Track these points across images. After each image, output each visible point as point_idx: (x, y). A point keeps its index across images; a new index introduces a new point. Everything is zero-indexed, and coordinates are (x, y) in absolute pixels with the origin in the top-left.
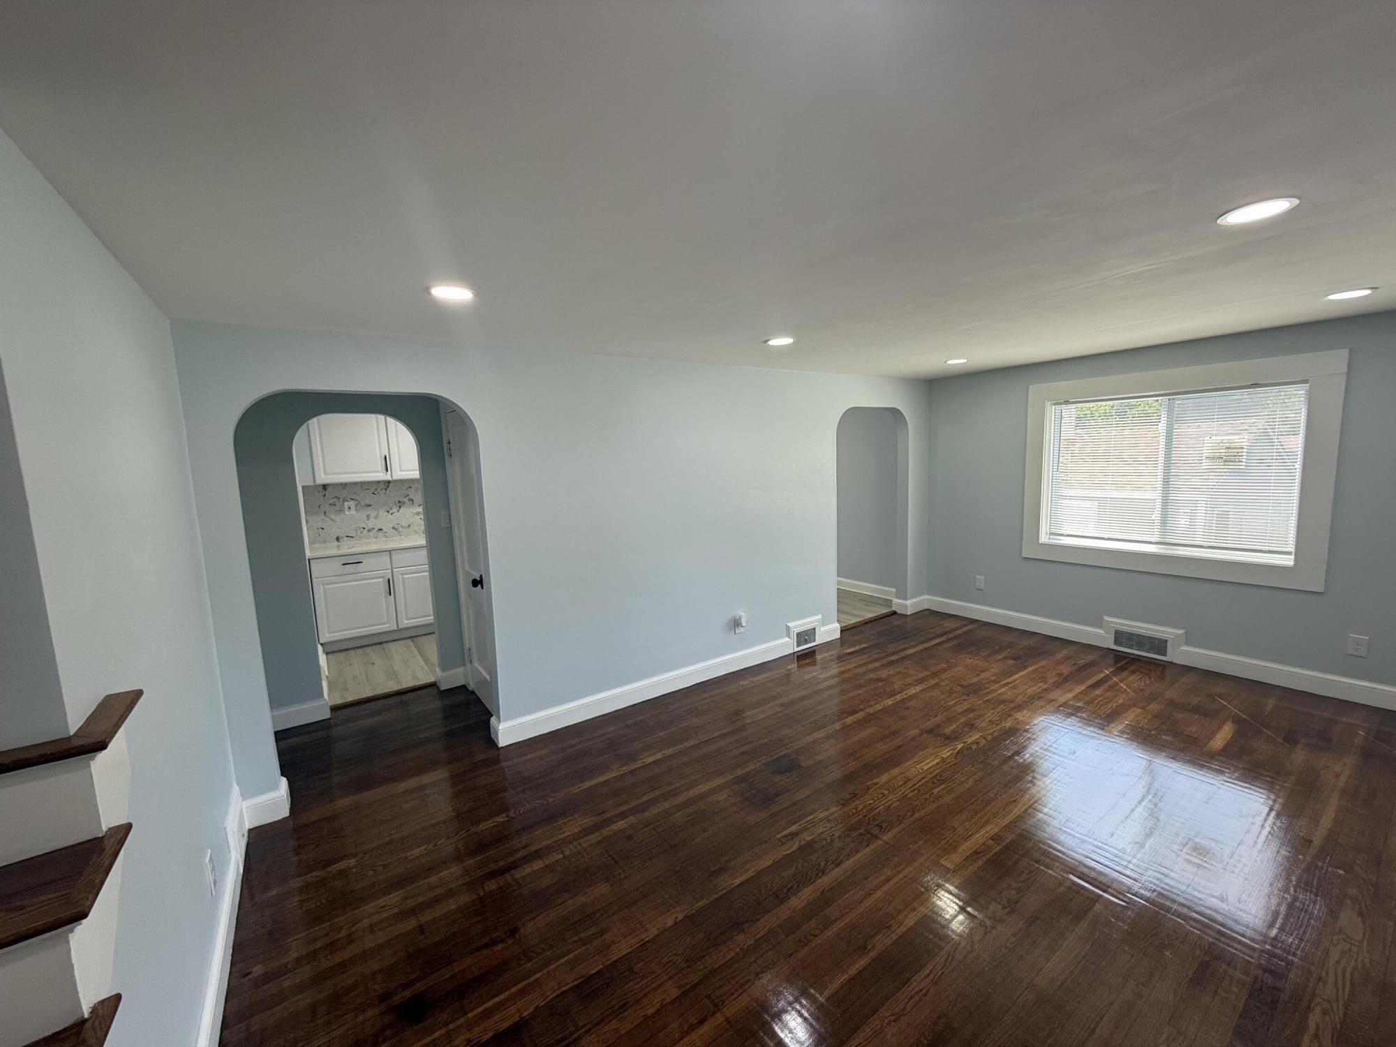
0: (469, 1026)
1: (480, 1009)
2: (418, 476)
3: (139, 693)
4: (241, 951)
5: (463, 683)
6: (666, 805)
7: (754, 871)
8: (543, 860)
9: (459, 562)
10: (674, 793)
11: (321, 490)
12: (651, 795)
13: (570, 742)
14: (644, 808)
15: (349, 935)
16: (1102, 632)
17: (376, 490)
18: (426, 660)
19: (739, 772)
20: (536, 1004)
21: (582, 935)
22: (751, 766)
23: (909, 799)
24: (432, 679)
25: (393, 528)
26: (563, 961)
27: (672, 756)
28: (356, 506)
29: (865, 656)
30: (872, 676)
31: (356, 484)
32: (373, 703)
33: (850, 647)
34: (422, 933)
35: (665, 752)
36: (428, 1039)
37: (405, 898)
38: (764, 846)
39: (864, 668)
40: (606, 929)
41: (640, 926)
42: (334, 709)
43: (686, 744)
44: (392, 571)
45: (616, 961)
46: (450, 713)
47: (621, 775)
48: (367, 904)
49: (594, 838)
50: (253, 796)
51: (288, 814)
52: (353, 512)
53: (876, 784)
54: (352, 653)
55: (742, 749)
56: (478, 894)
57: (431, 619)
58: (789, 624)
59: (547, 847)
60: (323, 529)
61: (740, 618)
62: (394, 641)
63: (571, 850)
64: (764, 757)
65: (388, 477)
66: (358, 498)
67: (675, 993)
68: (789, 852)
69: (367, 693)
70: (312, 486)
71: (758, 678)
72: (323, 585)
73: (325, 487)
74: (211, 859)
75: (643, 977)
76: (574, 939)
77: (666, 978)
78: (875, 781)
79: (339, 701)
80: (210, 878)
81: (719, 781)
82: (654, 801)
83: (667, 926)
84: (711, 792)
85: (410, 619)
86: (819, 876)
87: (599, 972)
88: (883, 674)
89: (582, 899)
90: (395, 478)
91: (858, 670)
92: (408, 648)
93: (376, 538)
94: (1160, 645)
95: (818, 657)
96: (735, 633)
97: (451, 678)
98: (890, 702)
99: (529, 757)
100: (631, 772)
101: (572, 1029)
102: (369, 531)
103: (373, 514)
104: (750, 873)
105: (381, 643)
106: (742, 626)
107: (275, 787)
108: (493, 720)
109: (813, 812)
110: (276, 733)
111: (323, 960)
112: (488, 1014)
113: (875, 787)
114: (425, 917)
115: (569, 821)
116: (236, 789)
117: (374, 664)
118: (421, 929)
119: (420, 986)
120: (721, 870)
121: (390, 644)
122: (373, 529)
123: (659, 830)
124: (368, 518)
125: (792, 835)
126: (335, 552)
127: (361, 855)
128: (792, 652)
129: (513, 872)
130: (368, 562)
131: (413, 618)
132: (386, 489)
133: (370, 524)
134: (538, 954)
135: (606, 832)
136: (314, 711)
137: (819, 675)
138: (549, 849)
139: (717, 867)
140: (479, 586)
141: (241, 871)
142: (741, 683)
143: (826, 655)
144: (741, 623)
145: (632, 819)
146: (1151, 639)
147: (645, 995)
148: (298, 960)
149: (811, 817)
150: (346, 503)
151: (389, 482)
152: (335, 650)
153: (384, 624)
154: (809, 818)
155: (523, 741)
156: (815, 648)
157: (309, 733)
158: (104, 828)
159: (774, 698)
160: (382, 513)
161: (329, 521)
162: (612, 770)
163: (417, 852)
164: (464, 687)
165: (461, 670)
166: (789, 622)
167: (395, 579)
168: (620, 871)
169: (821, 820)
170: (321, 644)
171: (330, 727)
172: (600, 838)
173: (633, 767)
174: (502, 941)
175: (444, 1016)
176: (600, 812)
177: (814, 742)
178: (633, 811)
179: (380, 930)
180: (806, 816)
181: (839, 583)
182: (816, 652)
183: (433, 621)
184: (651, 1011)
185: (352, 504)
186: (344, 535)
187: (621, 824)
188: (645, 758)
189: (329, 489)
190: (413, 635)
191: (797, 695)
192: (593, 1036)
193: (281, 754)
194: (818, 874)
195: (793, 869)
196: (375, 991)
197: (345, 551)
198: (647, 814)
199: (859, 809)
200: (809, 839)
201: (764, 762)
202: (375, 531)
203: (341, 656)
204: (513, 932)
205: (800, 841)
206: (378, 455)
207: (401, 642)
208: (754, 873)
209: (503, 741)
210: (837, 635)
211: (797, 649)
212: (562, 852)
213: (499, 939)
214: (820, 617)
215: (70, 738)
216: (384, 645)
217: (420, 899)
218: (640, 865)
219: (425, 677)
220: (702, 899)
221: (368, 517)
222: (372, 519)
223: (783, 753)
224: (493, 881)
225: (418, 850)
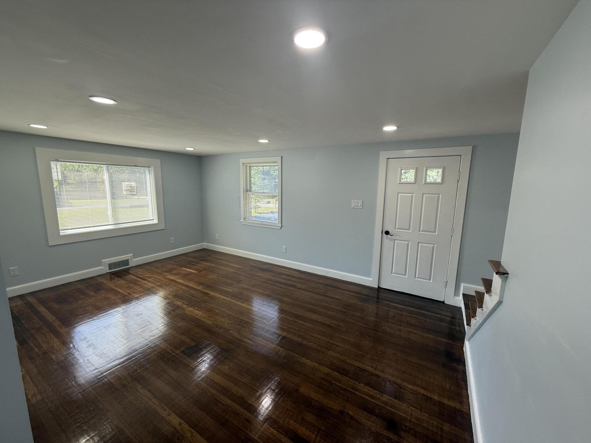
0: (378, 399)
16: (102, 267)
20: (358, 384)
21: (327, 384)
26: (340, 385)
40: (321, 378)
41: (314, 369)
45: (331, 369)
67: (331, 352)
75: (331, 360)
76: (331, 387)
83: (310, 361)
87: (337, 372)
89: (312, 395)
94: (126, 262)
112: (372, 397)
134: (344, 395)
146: (123, 261)
147: (336, 358)
184: (339, 355)
192: (354, 364)
204: (342, 412)
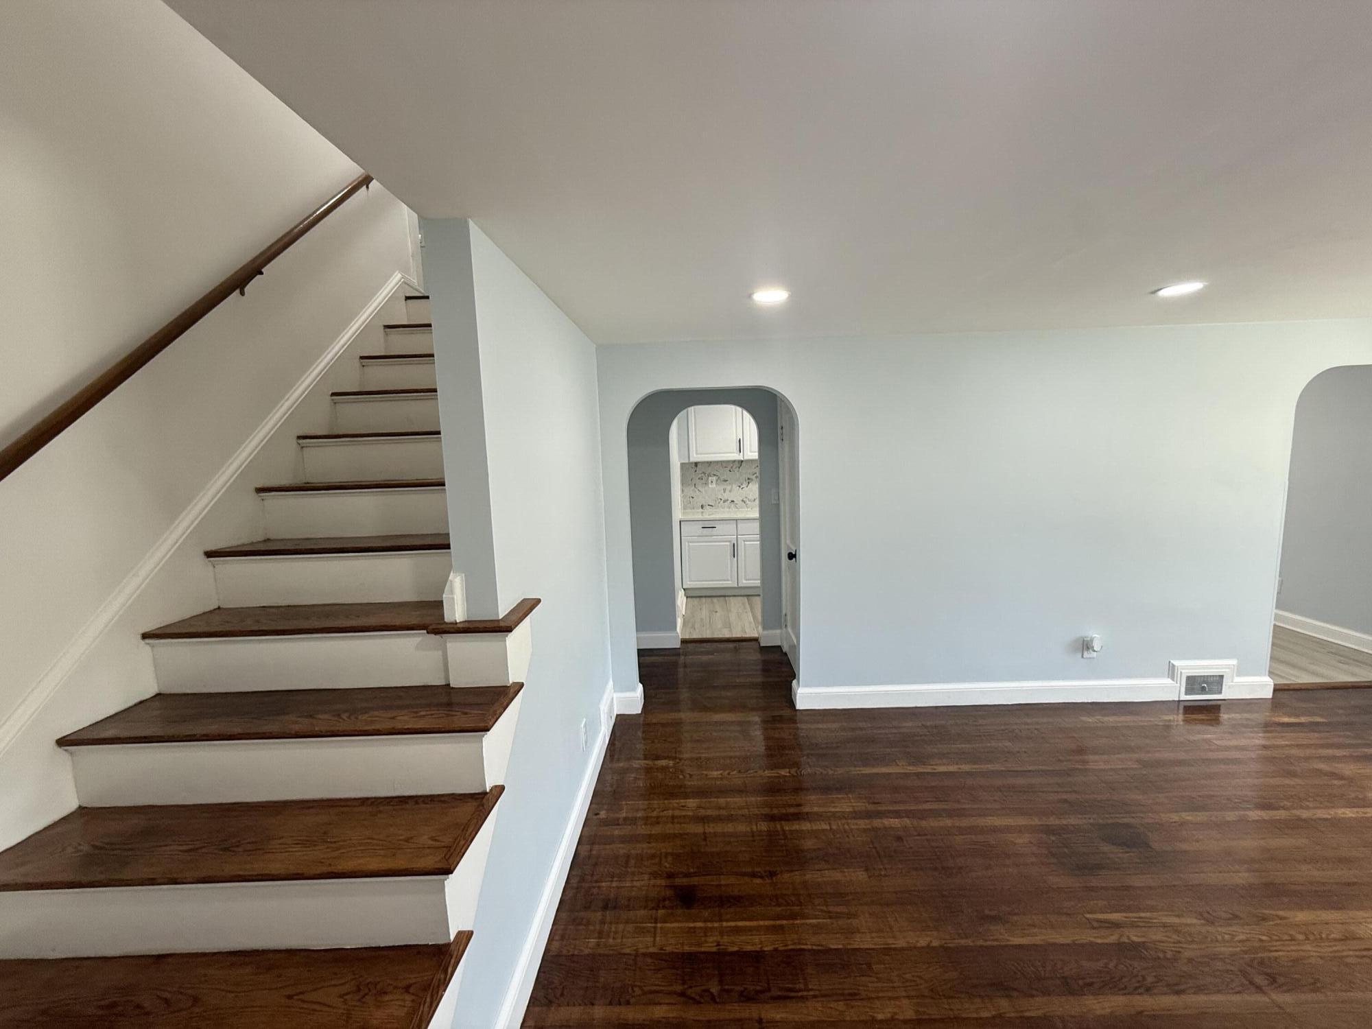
0: (722, 932)
1: (732, 924)
2: (757, 457)
3: (539, 601)
4: (598, 795)
5: (779, 644)
6: (949, 822)
7: (1043, 940)
8: (810, 823)
9: (783, 537)
10: (961, 813)
11: (693, 466)
12: (935, 806)
13: (861, 725)
14: (923, 815)
15: (658, 817)
17: (732, 467)
18: (754, 617)
19: (1053, 821)
20: (777, 946)
22: (1072, 820)
23: (1347, 965)
24: (755, 635)
25: (743, 501)
26: (808, 921)
27: (969, 773)
28: (717, 481)
29: (1316, 735)
30: (1322, 766)
31: (717, 462)
32: (709, 644)
33: (1286, 714)
34: (705, 839)
35: (961, 766)
36: (692, 925)
37: (700, 807)
38: (1064, 918)
39: (1308, 752)
40: (854, 915)
41: (888, 930)
42: (684, 642)
43: (990, 767)
44: (737, 537)
45: (857, 949)
46: (767, 668)
47: (906, 773)
48: (673, 799)
49: (863, 824)
50: (622, 691)
51: (640, 712)
52: (714, 485)
53: (1281, 918)
54: (704, 600)
55: (1065, 796)
56: (751, 829)
57: (758, 583)
58: (1176, 663)
59: (816, 813)
60: (693, 498)
61: (1092, 640)
62: (735, 596)
63: (839, 826)
64: (1094, 816)
65: (740, 457)
66: (718, 474)
67: (910, 1014)
68: (1099, 941)
69: (707, 634)
70: (687, 463)
71: (1111, 719)
72: (688, 542)
73: (696, 464)
74: (585, 726)
76: (822, 908)
77: (904, 994)
78: (1281, 913)
79: (687, 637)
80: (583, 738)
81: (1021, 821)
82: (935, 814)
83: (919, 945)
84: (1008, 829)
85: (749, 580)
86: (1140, 991)
87: (838, 950)
88: (1348, 769)
89: (837, 875)
90: (746, 458)
91: (1294, 752)
92: (744, 604)
93: (729, 508)
95: (1224, 716)
96: (1082, 657)
97: (770, 638)
98: (1349, 813)
99: (820, 726)
100: (918, 775)
101: (802, 986)
102: (724, 502)
103: (729, 488)
104: (1038, 940)
105: (725, 596)
106: (1094, 651)
107: (634, 689)
108: (794, 682)
109: (1152, 909)
110: (638, 650)
111: (639, 827)
112: (737, 931)
113: (1279, 922)
114: (710, 828)
115: (843, 798)
116: (611, 683)
117: (716, 612)
118: (705, 836)
119: (695, 881)
120: (995, 919)
121: (731, 598)
122: (728, 500)
123: (934, 844)
124: (725, 492)
125: (1109, 923)
126: (699, 517)
127: (678, 761)
128: (1177, 699)
129: (783, 822)
130: (720, 528)
131: (751, 580)
132: (739, 468)
133: (726, 496)
134: (788, 904)
135: (877, 823)
136: (669, 639)
137: (1216, 739)
138: (819, 817)
139: (993, 913)
140: (794, 559)
141: (607, 742)
142: (1084, 719)
143: (1237, 716)
144: (1093, 647)
145: (907, 821)
147: (878, 998)
148: (625, 819)
149: (1148, 914)
150: (710, 478)
151: (742, 461)
152: (691, 594)
153: (728, 580)
154: (1142, 915)
155: (819, 710)
156: (1219, 702)
157: (665, 655)
158: (511, 682)
159: (1130, 749)
160: (735, 487)
161: (697, 492)
162: (898, 765)
163: (715, 774)
164: (779, 647)
165: (778, 631)
166: (1175, 659)
167: (739, 543)
168: (882, 867)
169: (1165, 926)
170: (684, 589)
171: (679, 655)
172: (869, 827)
173: (921, 769)
174: (762, 877)
175: (706, 914)
176: (876, 801)
177: (1183, 824)
178: (909, 814)
179: (678, 823)
180: (1139, 910)
181: (1277, 617)
182: (1222, 709)
183: (759, 585)
184: (880, 1017)
185: (714, 478)
186: (707, 504)
187: (894, 822)
188: (936, 765)
189: (699, 466)
190: (747, 594)
191: (1167, 755)
192: (820, 1004)
193: (641, 666)
194: (1139, 987)
195: (1101, 964)
196: (665, 867)
197: (707, 517)
198: (923, 823)
199: (1236, 939)
200: (1135, 939)
201: (1092, 821)
202: (729, 502)
203: (696, 601)
204: (772, 874)
205: (1121, 936)
206: (735, 438)
207: (740, 598)
208: (1042, 943)
209: (801, 704)
210: (1268, 694)
211: (1184, 697)
212: (830, 824)
213: (759, 874)
214: (1234, 662)
215: (498, 621)
216: (727, 598)
217: (709, 812)
218: (904, 871)
219: (751, 633)
220: (967, 938)
221: (725, 490)
222: (727, 492)
223: (1126, 820)
224: (765, 823)
225: (715, 773)
